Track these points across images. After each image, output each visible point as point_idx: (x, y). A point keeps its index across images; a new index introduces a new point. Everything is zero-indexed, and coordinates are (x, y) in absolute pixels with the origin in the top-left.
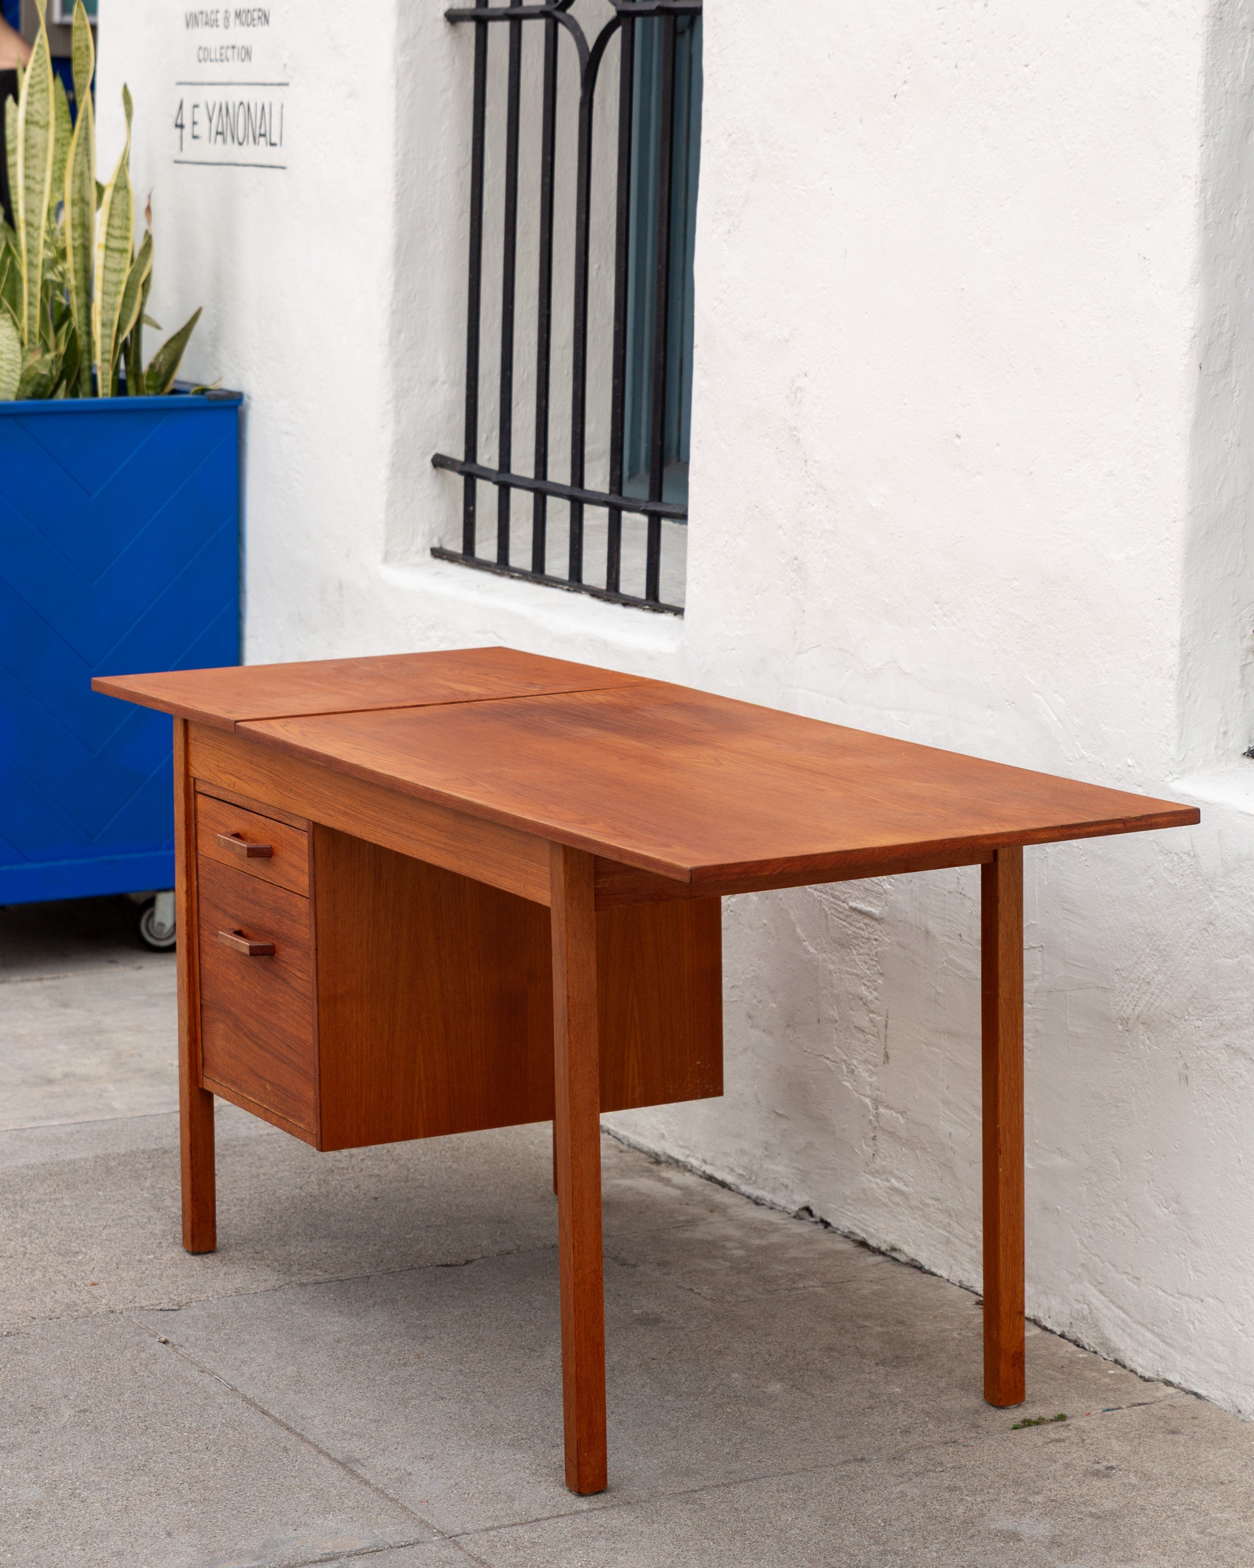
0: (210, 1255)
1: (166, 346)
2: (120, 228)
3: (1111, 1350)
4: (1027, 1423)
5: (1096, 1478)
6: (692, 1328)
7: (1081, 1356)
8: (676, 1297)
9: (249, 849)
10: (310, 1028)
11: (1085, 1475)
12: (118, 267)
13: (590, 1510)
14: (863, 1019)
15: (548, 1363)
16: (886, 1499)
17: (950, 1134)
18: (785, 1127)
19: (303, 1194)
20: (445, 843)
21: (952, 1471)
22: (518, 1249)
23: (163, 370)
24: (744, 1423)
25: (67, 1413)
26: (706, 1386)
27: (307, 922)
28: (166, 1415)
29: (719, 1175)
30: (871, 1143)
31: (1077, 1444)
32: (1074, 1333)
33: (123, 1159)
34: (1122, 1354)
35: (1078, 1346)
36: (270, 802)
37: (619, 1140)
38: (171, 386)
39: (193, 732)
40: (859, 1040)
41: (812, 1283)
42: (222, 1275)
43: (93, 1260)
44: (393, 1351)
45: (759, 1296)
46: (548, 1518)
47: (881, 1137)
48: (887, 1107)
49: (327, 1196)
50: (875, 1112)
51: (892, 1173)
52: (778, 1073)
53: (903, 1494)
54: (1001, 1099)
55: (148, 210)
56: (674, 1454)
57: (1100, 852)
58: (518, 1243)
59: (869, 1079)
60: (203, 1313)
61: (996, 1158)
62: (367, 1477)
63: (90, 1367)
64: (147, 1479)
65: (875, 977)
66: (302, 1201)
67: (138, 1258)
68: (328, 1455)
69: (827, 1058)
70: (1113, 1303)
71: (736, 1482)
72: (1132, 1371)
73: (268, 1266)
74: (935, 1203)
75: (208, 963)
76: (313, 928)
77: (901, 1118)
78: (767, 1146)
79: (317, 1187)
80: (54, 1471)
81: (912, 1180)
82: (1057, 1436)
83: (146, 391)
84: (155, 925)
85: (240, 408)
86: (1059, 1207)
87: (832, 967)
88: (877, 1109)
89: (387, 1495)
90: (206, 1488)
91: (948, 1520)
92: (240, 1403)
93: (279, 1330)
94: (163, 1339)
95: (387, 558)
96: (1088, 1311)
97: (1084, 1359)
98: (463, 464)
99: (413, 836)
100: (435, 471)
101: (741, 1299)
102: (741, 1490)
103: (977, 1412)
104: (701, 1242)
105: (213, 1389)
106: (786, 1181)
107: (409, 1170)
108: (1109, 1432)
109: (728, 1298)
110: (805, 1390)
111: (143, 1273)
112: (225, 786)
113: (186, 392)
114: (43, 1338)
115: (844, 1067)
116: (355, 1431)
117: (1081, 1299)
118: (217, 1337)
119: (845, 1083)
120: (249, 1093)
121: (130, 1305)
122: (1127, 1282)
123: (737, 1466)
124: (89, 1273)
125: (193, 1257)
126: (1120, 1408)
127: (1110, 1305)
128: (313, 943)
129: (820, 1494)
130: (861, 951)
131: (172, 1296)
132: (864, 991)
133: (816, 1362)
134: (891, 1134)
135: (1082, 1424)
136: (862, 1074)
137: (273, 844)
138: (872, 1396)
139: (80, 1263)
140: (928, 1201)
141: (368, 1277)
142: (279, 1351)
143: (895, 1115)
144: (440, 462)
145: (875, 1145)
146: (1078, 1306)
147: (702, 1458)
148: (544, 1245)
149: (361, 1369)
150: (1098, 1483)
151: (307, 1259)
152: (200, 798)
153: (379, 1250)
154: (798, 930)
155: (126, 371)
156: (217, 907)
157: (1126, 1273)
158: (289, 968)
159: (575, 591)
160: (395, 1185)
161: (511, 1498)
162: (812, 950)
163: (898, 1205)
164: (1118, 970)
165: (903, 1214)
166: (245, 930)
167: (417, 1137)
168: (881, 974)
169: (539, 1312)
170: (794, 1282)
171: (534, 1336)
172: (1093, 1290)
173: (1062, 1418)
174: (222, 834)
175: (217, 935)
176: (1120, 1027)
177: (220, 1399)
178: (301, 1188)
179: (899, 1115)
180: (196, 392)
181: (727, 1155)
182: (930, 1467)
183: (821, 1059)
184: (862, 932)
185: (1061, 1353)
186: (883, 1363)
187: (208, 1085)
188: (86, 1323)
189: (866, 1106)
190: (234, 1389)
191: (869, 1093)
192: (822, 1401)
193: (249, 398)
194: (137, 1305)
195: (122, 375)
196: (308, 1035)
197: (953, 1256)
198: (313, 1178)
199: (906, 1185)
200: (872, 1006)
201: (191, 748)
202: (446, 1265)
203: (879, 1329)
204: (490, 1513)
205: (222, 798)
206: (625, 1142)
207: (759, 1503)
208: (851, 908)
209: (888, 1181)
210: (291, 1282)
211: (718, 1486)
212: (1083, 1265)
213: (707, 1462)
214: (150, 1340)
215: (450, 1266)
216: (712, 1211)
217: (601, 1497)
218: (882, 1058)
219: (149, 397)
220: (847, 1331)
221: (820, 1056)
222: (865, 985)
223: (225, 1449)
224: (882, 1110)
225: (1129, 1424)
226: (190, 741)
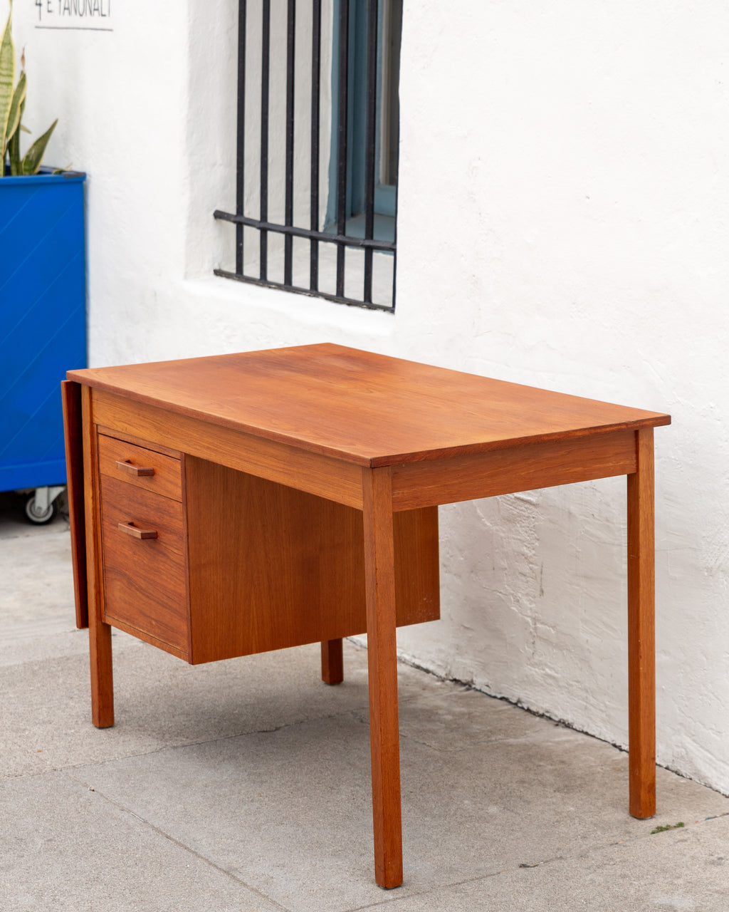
0: (110, 729)
1: (35, 144)
2: (7, 69)
3: (702, 777)
4: (660, 829)
5: (713, 866)
6: (431, 770)
7: (682, 781)
8: (416, 749)
9: (139, 471)
10: (184, 586)
11: (706, 864)
12: (6, 94)
13: (395, 900)
14: (525, 568)
15: (344, 797)
16: (583, 885)
17: (587, 641)
18: (471, 635)
19: (162, 685)
20: (283, 468)
21: (620, 863)
22: (308, 719)
23: (34, 159)
24: (480, 835)
25: (40, 842)
26: (449, 810)
27: (182, 517)
28: (105, 841)
29: (424, 665)
30: (531, 646)
31: (696, 843)
32: (676, 767)
33: (42, 665)
34: (709, 780)
35: (679, 775)
36: (153, 440)
37: (354, 643)
38: (38, 170)
39: (95, 396)
40: (522, 581)
41: (500, 737)
42: (121, 743)
43: (35, 734)
44: (242, 791)
45: (469, 747)
46: (368, 906)
47: (538, 642)
48: (542, 623)
49: (178, 686)
50: (533, 626)
51: (546, 665)
52: (465, 602)
53: (593, 881)
54: (641, 623)
55: (23, 58)
56: (439, 857)
57: (691, 462)
58: (306, 714)
59: (529, 606)
60: (114, 769)
61: (638, 662)
62: (245, 881)
63: (48, 809)
64: (101, 887)
65: (533, 541)
66: (162, 689)
67: (64, 732)
68: (216, 866)
69: (500, 593)
70: (703, 748)
71: (484, 877)
72: (717, 791)
73: (149, 735)
74: (577, 684)
75: (109, 543)
76: (185, 522)
77: (552, 630)
78: (458, 647)
79: (169, 680)
80: (38, 883)
81: (560, 669)
82: (682, 838)
83: (24, 173)
84: (36, 508)
85: (84, 182)
86: (664, 687)
87: (502, 535)
88: (535, 624)
89: (260, 893)
90: (141, 893)
91: (626, 898)
92: (152, 832)
93: (166, 779)
94: (92, 789)
95: (186, 277)
96: (685, 752)
97: (684, 783)
98: (236, 216)
99: (259, 463)
100: (215, 221)
101: (458, 749)
102: (488, 882)
103: (626, 822)
104: (423, 711)
105: (132, 822)
106: (472, 670)
107: (226, 667)
108: (714, 834)
109: (449, 749)
110: (513, 811)
111: (70, 742)
112: (120, 430)
113: (49, 173)
114: (14, 790)
115: (512, 598)
116: (230, 849)
117: (680, 745)
118: (127, 786)
119: (512, 608)
120: (139, 626)
121: (65, 765)
122: (712, 734)
123: (482, 865)
124: (35, 744)
125: (100, 731)
126: (716, 817)
127: (700, 749)
128: (186, 531)
129: (540, 883)
130: (523, 525)
131: (91, 758)
132: (525, 550)
133: (516, 791)
134: (546, 640)
135: (695, 828)
136: (525, 602)
137: (155, 468)
138: (557, 813)
139: (28, 737)
140: (571, 682)
141: (216, 741)
142: (169, 794)
143: (548, 628)
144: (219, 215)
145: (534, 647)
146: (678, 750)
147: (459, 860)
148: (323, 716)
149: (225, 805)
150: (716, 869)
151: (174, 729)
152: (101, 438)
153: (218, 722)
154: (478, 511)
155: (11, 161)
156: (114, 507)
157: (711, 729)
158: (168, 547)
159: (314, 296)
160: (218, 677)
161: (342, 893)
162: (488, 524)
163: (551, 685)
164: (704, 537)
165: (554, 690)
166: (135, 522)
167: (251, 653)
168: (538, 540)
169: (331, 762)
170: (489, 737)
171: (331, 778)
172: (689, 740)
173: (681, 825)
174: (119, 461)
175: (117, 526)
176: (706, 574)
177: (138, 829)
178: (160, 681)
179: (551, 629)
180: (56, 173)
181: (429, 652)
182: (605, 862)
183: (495, 592)
184: (524, 513)
185: (669, 780)
186: (558, 790)
187: (108, 621)
188: (40, 778)
189: (528, 623)
190: (145, 822)
191: (530, 614)
192: (526, 818)
193: (90, 176)
194: (70, 765)
195: (8, 163)
196: (182, 590)
197: (590, 718)
198: (166, 674)
199: (556, 672)
200: (531, 560)
201: (94, 405)
202: (264, 732)
203: (550, 767)
204: (330, 904)
205: (117, 437)
206: (358, 643)
207: (502, 890)
208: (515, 497)
209: (544, 670)
210: (167, 745)
211: (473, 880)
212: (681, 724)
213: (462, 863)
214: (84, 789)
215: (266, 731)
216: (424, 689)
217: (400, 889)
218: (539, 593)
219: (26, 176)
220: (530, 769)
221: (495, 591)
222: (526, 546)
223: (148, 864)
224: (539, 625)
225: (725, 828)
226: (93, 400)
